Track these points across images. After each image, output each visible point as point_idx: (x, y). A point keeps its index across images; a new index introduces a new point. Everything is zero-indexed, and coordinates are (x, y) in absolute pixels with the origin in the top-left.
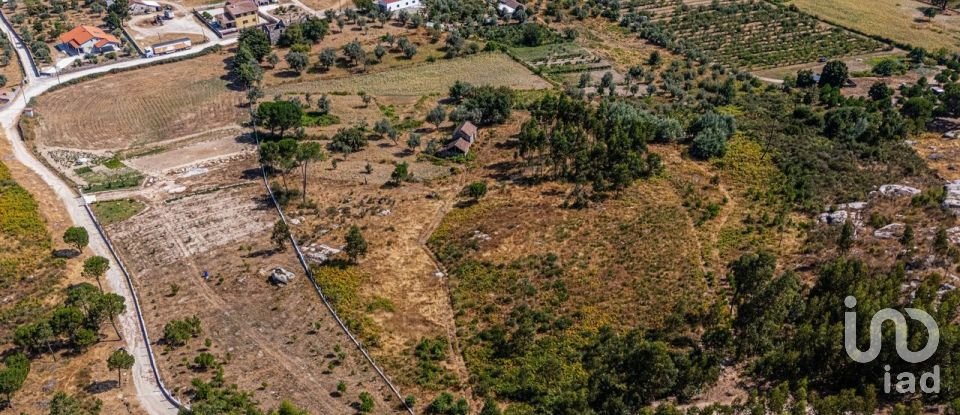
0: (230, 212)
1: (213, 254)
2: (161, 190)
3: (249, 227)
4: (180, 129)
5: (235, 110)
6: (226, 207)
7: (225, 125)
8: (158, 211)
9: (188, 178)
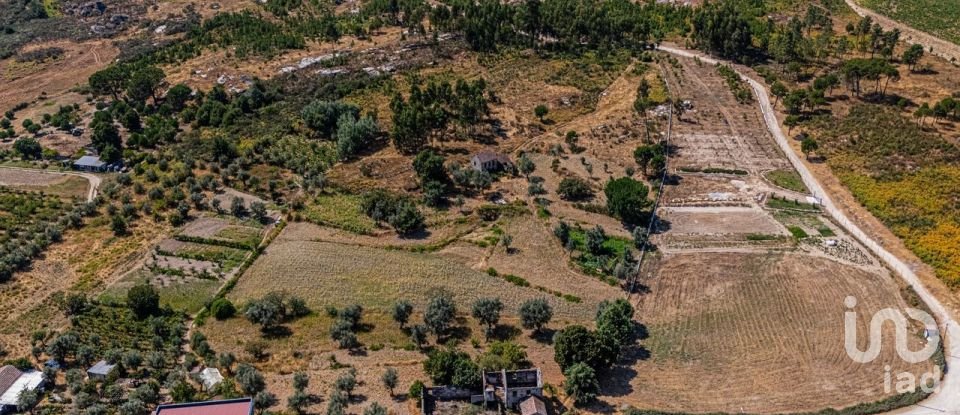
0: (701, 152)
1: (720, 132)
2: (752, 186)
3: (692, 139)
4: (730, 265)
5: (653, 285)
6: (703, 155)
7: (677, 256)
8: (754, 167)
9: (728, 191)
